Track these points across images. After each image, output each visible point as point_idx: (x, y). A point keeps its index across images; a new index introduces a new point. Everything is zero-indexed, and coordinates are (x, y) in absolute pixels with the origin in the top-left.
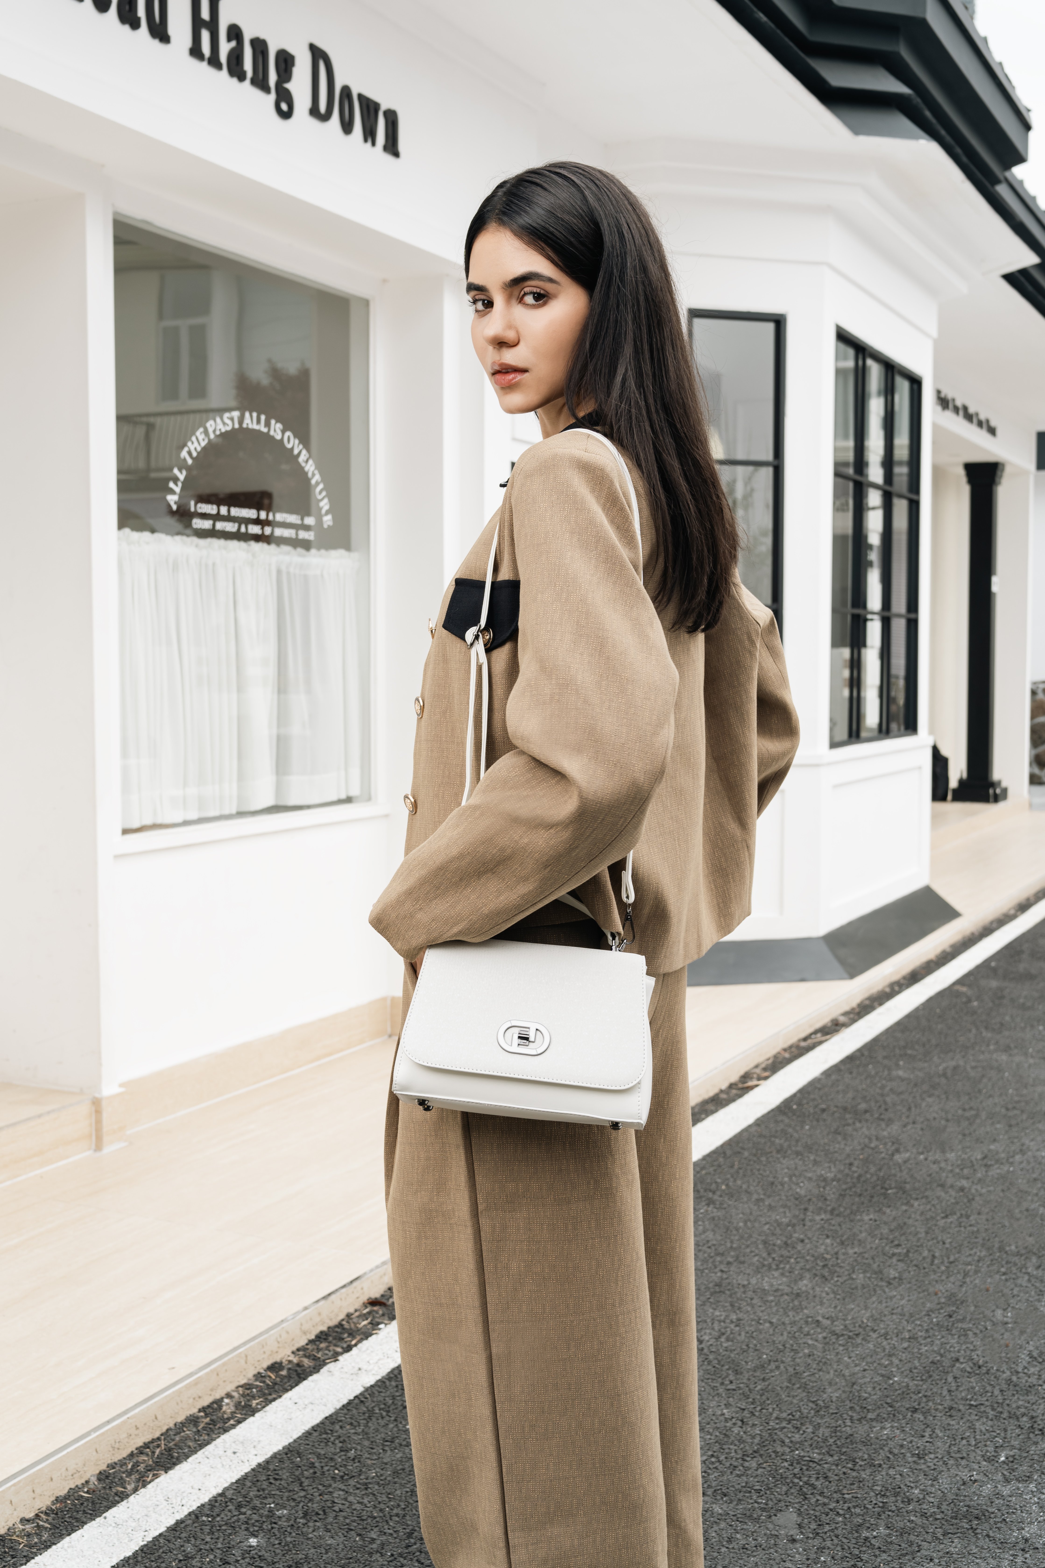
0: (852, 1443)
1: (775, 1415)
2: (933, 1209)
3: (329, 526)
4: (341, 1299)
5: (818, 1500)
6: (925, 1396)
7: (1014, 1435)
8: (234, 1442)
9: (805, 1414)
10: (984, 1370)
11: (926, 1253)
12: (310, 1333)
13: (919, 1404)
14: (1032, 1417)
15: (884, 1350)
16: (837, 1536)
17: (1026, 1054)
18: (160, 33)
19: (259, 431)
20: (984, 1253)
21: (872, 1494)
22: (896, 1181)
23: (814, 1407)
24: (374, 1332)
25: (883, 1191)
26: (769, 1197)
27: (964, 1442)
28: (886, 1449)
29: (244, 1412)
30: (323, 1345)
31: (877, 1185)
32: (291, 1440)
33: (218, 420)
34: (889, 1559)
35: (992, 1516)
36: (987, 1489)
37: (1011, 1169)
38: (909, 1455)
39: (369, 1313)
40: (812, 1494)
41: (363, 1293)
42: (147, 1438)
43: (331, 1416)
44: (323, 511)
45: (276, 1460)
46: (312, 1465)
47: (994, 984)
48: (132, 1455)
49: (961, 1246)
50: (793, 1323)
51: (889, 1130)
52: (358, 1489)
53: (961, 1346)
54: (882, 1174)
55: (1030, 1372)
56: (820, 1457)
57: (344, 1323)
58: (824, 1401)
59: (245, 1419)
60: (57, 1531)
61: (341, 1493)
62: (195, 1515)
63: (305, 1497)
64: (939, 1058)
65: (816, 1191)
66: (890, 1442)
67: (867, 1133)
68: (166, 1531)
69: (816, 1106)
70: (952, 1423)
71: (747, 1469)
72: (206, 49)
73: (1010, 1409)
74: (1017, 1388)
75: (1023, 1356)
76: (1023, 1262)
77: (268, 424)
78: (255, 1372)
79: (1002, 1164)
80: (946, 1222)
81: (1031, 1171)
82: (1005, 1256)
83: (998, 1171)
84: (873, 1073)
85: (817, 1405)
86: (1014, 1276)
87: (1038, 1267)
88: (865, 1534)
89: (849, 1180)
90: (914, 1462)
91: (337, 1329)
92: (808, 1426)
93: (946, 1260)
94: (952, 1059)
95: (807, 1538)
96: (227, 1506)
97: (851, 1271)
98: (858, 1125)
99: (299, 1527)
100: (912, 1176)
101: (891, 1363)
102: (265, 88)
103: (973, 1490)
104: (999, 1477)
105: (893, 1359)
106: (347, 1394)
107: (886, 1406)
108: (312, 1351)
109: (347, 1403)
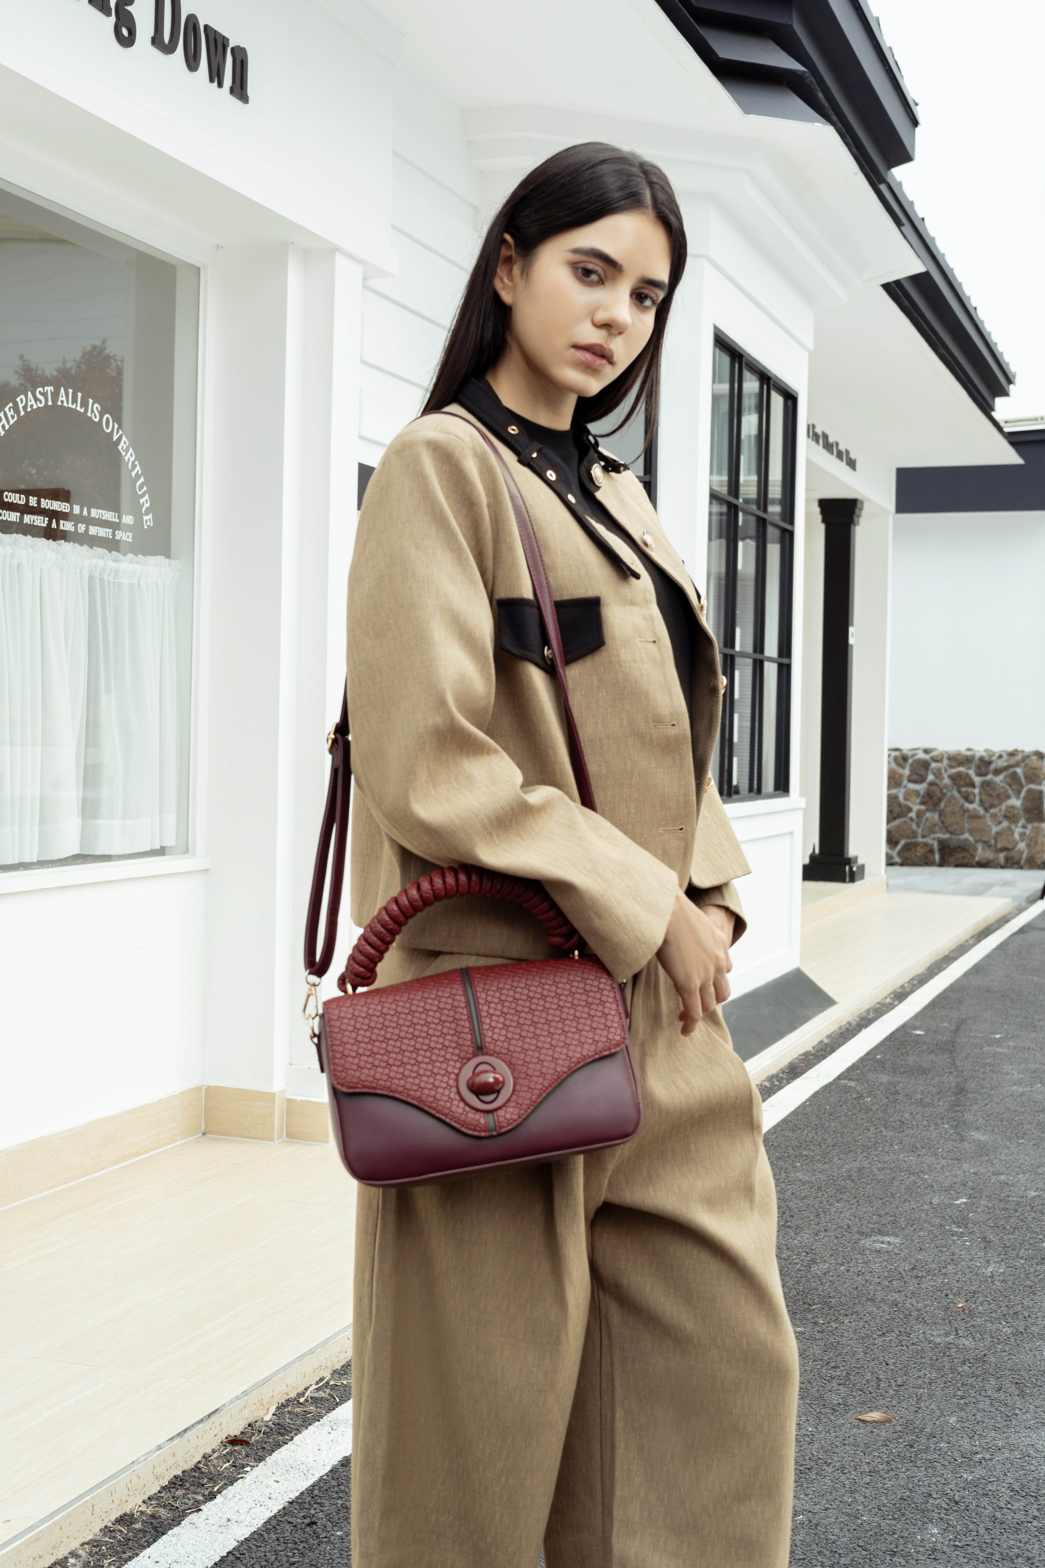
2: (866, 1326)
3: (149, 526)
4: (197, 1437)
6: (902, 1537)
10: (963, 1506)
11: (869, 1376)
12: (163, 1478)
13: (897, 1547)
14: (1029, 1559)
15: (844, 1486)
17: (936, 1154)
19: (75, 411)
20: (934, 1375)
24: (239, 1476)
25: (806, 1306)
30: (180, 1493)
33: (30, 395)
39: (230, 1453)
41: (221, 1430)
44: (144, 509)
47: (884, 1078)
49: (907, 1366)
53: (931, 1480)
55: (1014, 1508)
57: (201, 1466)
64: (840, 1159)
74: (1004, 1526)
75: (1002, 1490)
76: (981, 1385)
77: (85, 404)
78: (103, 1526)
79: (934, 1275)
80: (884, 1341)
81: (968, 1283)
82: (958, 1377)
86: (973, 1400)
87: (1000, 1389)
91: (193, 1473)
93: (894, 1384)
94: (855, 1160)
100: (836, 1290)
101: (855, 1500)
105: (857, 1495)
106: (218, 1550)
107: (859, 1549)
108: (167, 1499)
109: (220, 1560)
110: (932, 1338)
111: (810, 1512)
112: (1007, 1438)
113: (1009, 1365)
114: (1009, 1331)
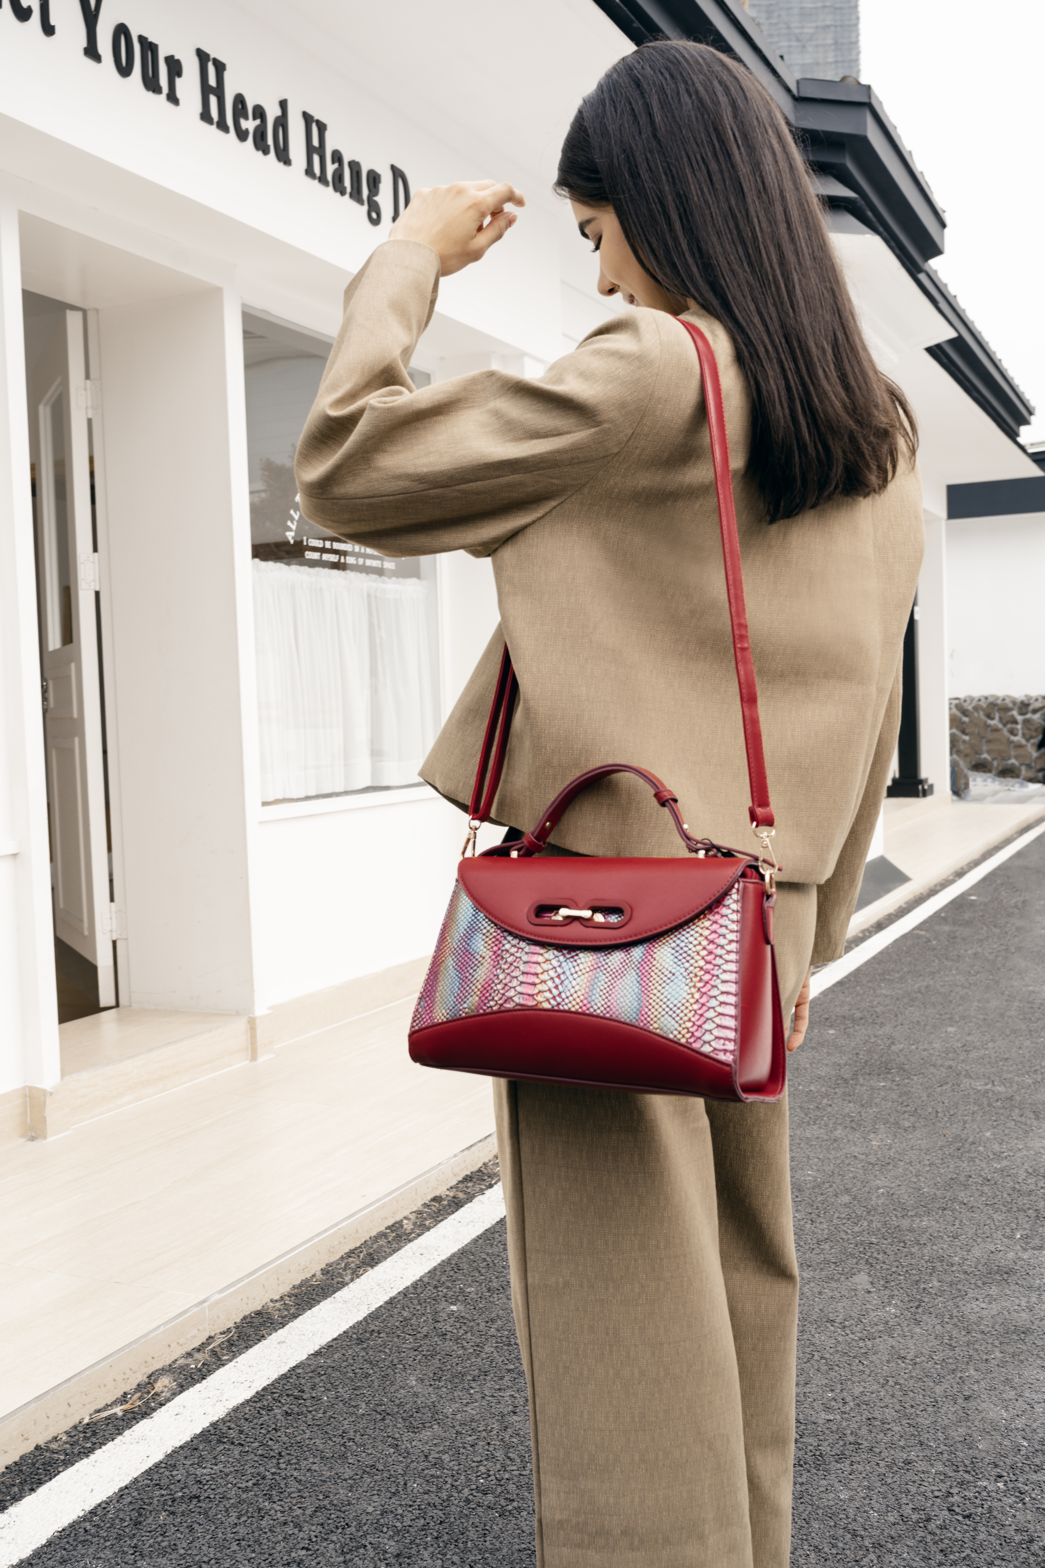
0: (900, 1231)
1: (836, 1216)
2: (930, 1081)
4: (479, 1151)
5: (882, 1267)
6: (951, 1200)
7: (1024, 1221)
8: (420, 1248)
9: (860, 1215)
11: (930, 1110)
12: (459, 1176)
13: (947, 1205)
14: (1036, 1210)
15: (912, 1173)
16: (902, 1288)
18: (284, 157)
20: (976, 1108)
21: (923, 1261)
22: (896, 1064)
25: (887, 1070)
26: (797, 1077)
27: (987, 1227)
28: (928, 1234)
29: (421, 1229)
30: (470, 1184)
31: (882, 1067)
32: (464, 1245)
34: (945, 1300)
35: (1018, 1271)
36: (1011, 1255)
37: (987, 1052)
38: (946, 1237)
40: (877, 1263)
42: (352, 1247)
43: (490, 1229)
45: (456, 1258)
46: (485, 1260)
47: (947, 928)
48: (342, 1258)
49: (957, 1104)
50: (836, 1158)
51: (883, 1030)
53: (971, 1168)
54: (884, 1060)
55: (1028, 1182)
56: (878, 1240)
57: (482, 1169)
58: (872, 1206)
59: (423, 1233)
60: (300, 1307)
62: (405, 1293)
63: (485, 1279)
64: (913, 980)
65: (833, 1073)
66: (929, 1229)
67: (865, 1032)
68: (384, 1304)
69: (820, 1016)
70: (975, 1216)
71: (823, 1250)
72: (317, 170)
73: (1018, 1206)
74: (1021, 1192)
75: (1021, 1173)
76: (1009, 1113)
78: (422, 1203)
80: (942, 1089)
82: (993, 1109)
83: (977, 1054)
84: (861, 992)
85: (867, 1208)
86: (1003, 1122)
87: (1021, 1116)
88: (922, 1286)
89: (858, 1064)
90: (951, 1241)
92: (863, 1222)
93: (947, 1114)
94: (924, 981)
95: (879, 1290)
96: (426, 1287)
98: (857, 1028)
99: (486, 1298)
100: (908, 1060)
101: (919, 1180)
102: (360, 201)
103: (1000, 1256)
104: (1018, 1247)
105: (920, 1178)
107: (921, 1207)
108: (463, 1188)
110: (975, 1087)
111: (888, 1187)
112: (1026, 1143)
113: (1029, 1101)
114: (1030, 1081)
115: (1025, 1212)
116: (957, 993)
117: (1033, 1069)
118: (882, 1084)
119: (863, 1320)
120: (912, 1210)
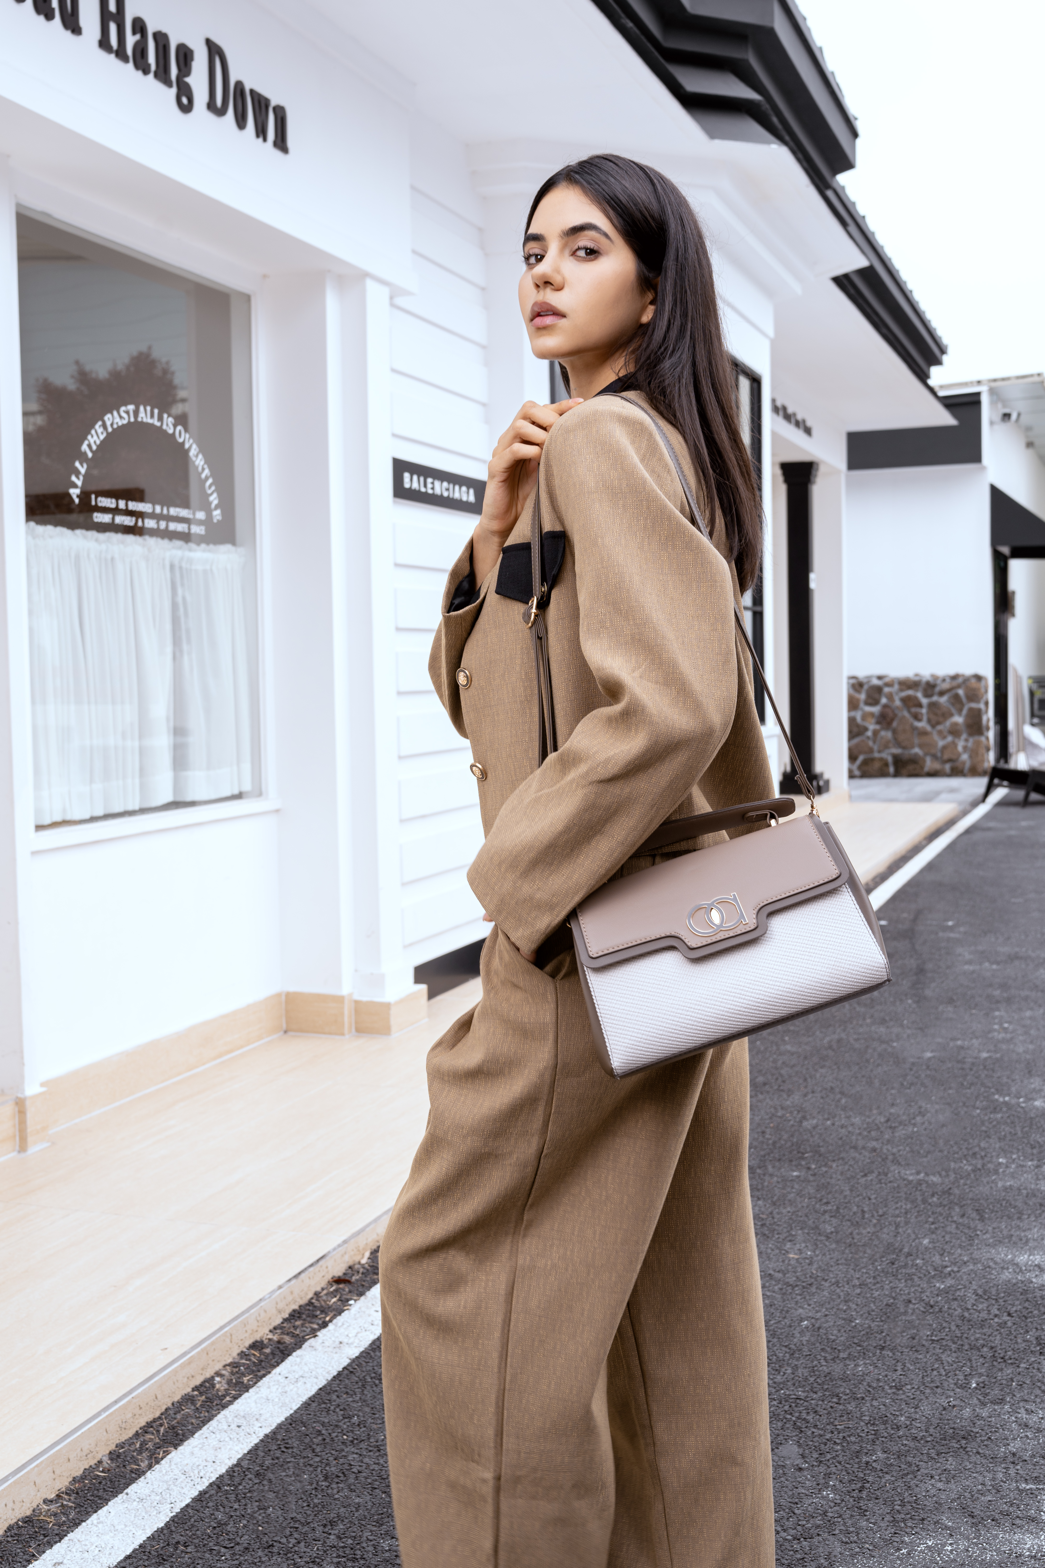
0: (831, 1380)
2: (851, 1168)
3: (218, 520)
4: (310, 1278)
5: (813, 1433)
6: (889, 1335)
7: (979, 1364)
8: (236, 1417)
9: (781, 1358)
11: (855, 1209)
12: (284, 1312)
13: (885, 1342)
14: (992, 1348)
15: (839, 1297)
16: (840, 1463)
17: (902, 1026)
18: (72, 24)
19: (152, 425)
20: (909, 1206)
21: (862, 1424)
22: (810, 1146)
23: (788, 1351)
24: (345, 1308)
25: (800, 1155)
27: (935, 1373)
28: (865, 1384)
29: (238, 1388)
30: (298, 1323)
31: (793, 1150)
32: (292, 1412)
33: (115, 413)
34: (893, 1479)
35: (978, 1435)
36: (967, 1412)
37: (915, 1129)
38: (887, 1387)
39: (336, 1291)
40: (806, 1427)
41: (328, 1272)
42: (149, 1417)
43: (324, 1387)
44: (213, 506)
45: (282, 1431)
46: (319, 1433)
48: (137, 1434)
49: (886, 1200)
51: (791, 1099)
52: (370, 1451)
53: (910, 1289)
54: (795, 1140)
55: (979, 1309)
56: (805, 1394)
57: (314, 1301)
58: (795, 1345)
59: (240, 1395)
60: (82, 1509)
61: (355, 1456)
62: (217, 1485)
63: (320, 1461)
64: (821, 1032)
66: (867, 1378)
68: (192, 1502)
70: (920, 1357)
72: (114, 41)
73: (970, 1342)
74: (971, 1323)
75: (969, 1295)
76: (948, 1212)
77: (160, 419)
78: (239, 1351)
79: (905, 1125)
80: (866, 1180)
82: (929, 1207)
83: (904, 1132)
84: (762, 1048)
85: (790, 1349)
86: (942, 1225)
87: (963, 1216)
88: (865, 1459)
89: (765, 1147)
90: (893, 1393)
91: (308, 1307)
92: (786, 1368)
93: (876, 1214)
94: (834, 1033)
95: (813, 1466)
96: (246, 1475)
97: (789, 1228)
99: (323, 1489)
100: (824, 1140)
101: (849, 1308)
102: (167, 82)
103: (954, 1414)
104: (975, 1401)
105: (850, 1304)
106: (335, 1367)
107: (855, 1346)
108: (289, 1328)
109: (338, 1374)
110: (906, 1177)
111: (813, 1318)
112: (971, 1254)
113: (971, 1195)
114: (970, 1168)
115: (979, 1350)
116: (874, 1050)
117: (971, 1153)
118: (795, 1174)
119: (796, 1511)
120: (845, 1350)
